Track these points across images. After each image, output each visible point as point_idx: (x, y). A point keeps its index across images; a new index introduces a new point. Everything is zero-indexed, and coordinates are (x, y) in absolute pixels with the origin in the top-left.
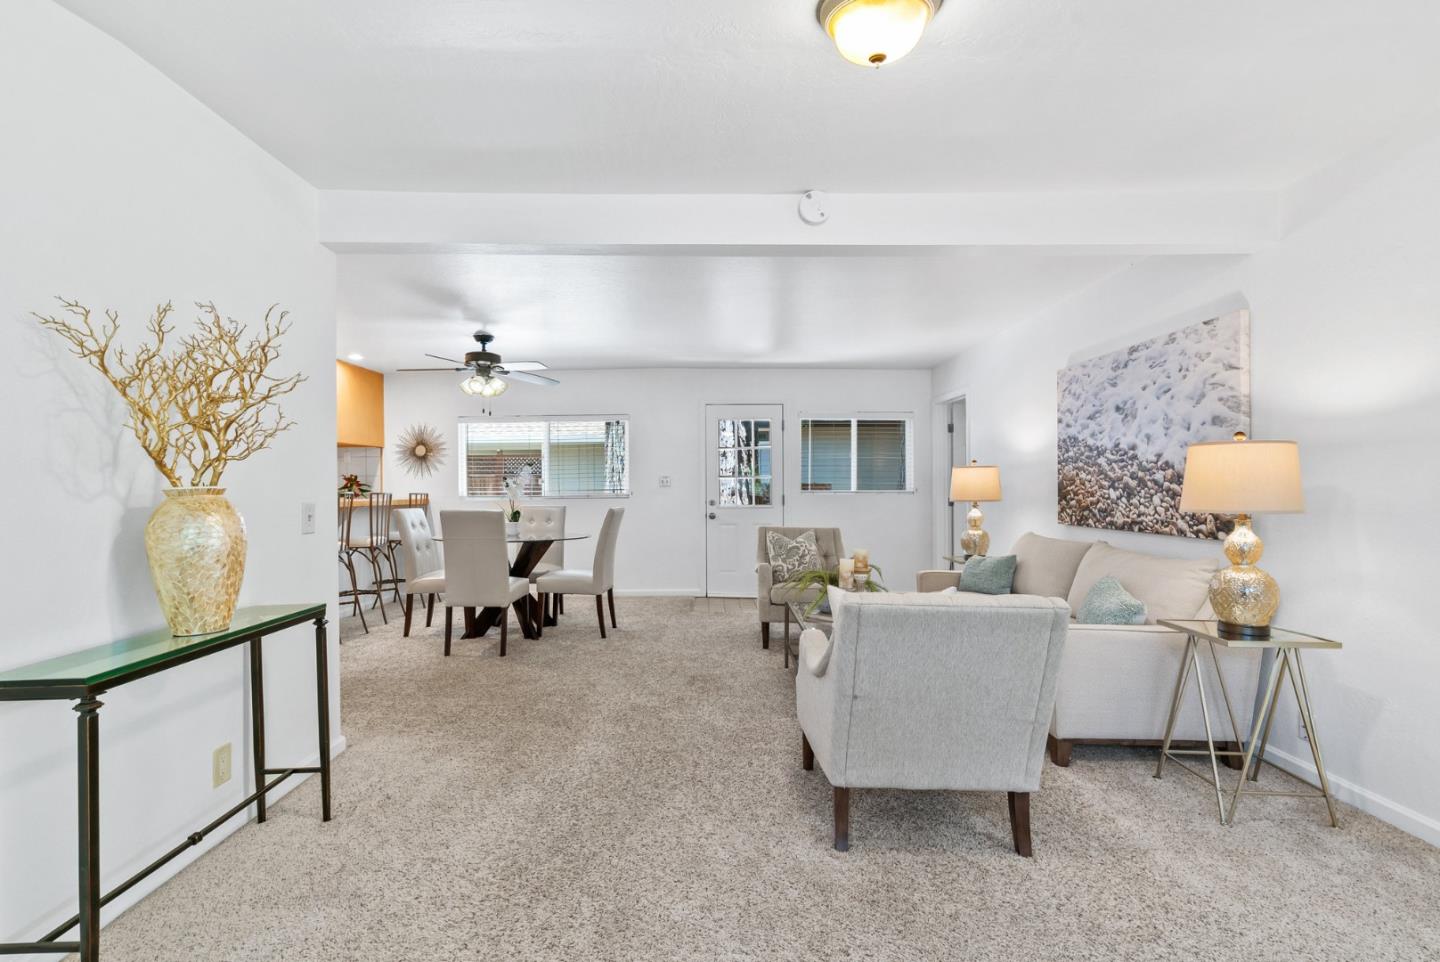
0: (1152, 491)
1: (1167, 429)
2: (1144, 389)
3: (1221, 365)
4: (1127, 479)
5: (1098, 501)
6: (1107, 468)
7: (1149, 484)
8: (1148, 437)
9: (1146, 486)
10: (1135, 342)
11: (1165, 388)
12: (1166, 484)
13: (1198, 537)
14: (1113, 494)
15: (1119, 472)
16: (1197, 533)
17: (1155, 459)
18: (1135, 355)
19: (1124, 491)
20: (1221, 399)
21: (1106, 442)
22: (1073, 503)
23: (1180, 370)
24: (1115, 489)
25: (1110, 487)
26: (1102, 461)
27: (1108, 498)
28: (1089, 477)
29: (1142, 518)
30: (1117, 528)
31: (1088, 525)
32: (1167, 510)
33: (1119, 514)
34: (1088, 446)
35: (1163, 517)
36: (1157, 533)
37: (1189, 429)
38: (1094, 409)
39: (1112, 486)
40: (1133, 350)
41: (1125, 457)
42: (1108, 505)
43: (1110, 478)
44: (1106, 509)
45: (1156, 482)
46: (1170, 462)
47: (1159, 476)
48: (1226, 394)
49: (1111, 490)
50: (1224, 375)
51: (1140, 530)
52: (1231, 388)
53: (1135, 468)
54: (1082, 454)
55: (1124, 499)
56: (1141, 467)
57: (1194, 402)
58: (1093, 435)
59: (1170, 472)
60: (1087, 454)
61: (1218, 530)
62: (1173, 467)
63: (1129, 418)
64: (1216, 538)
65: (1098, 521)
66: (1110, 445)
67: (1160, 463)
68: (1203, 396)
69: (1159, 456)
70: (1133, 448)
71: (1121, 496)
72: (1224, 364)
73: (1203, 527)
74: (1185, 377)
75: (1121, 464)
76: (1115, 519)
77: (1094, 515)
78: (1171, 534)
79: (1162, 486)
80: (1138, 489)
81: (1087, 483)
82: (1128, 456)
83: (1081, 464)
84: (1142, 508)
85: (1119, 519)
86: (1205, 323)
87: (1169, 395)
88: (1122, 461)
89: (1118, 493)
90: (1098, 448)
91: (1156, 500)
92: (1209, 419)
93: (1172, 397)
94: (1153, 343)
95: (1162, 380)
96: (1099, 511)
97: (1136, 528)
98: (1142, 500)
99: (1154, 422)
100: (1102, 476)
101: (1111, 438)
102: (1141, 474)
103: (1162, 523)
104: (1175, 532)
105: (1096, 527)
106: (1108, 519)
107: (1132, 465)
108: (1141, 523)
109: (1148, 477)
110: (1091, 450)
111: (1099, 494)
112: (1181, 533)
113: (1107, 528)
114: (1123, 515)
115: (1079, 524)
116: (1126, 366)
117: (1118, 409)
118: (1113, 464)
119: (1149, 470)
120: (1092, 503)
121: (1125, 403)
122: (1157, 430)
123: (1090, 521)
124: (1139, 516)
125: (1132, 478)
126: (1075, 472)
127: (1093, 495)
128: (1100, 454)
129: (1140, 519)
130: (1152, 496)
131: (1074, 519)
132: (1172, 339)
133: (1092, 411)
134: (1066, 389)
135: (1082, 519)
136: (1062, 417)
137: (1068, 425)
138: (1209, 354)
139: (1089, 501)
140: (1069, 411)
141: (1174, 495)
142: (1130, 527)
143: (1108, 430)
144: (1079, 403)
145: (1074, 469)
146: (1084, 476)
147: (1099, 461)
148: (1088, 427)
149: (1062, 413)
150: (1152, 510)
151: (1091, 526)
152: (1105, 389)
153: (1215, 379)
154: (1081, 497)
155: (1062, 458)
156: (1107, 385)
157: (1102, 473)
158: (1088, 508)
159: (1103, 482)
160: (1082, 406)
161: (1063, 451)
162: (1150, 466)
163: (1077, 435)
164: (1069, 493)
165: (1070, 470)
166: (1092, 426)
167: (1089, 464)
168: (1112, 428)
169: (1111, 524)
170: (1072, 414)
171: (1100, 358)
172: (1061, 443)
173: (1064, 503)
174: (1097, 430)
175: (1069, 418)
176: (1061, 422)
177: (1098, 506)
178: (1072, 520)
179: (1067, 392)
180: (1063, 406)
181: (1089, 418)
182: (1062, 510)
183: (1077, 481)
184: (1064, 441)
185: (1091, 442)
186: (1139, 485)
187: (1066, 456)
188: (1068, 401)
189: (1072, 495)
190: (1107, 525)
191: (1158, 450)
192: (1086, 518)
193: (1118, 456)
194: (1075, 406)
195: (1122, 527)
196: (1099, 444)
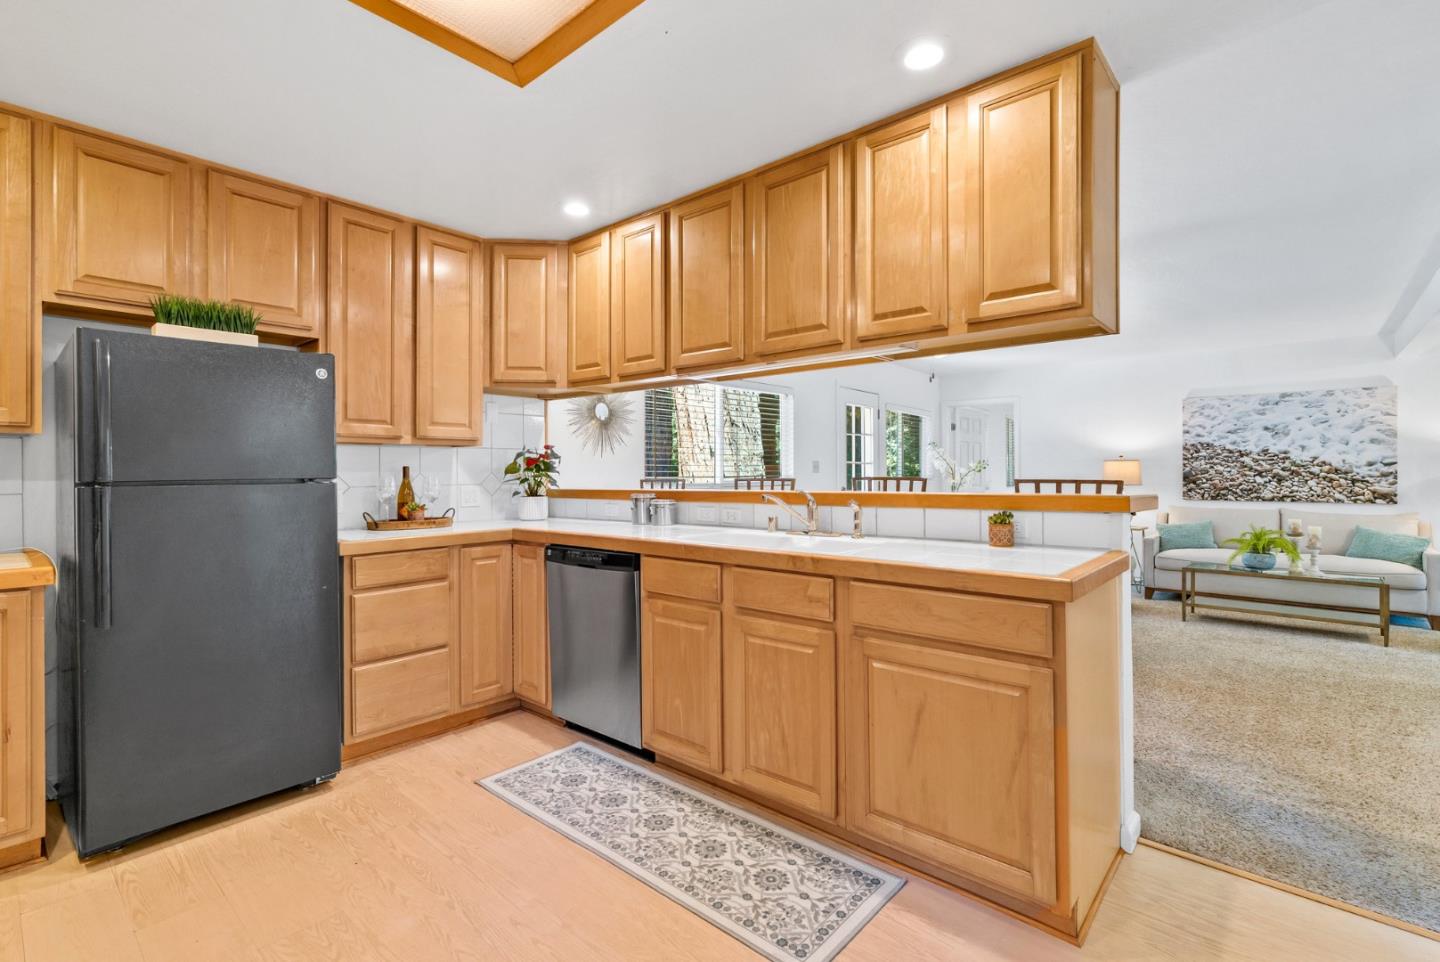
0: (1307, 478)
1: (1325, 443)
2: (1299, 419)
3: (1379, 413)
4: (1277, 471)
5: (1241, 484)
6: (1252, 464)
7: (1304, 474)
8: (1303, 448)
9: (1301, 475)
10: (1288, 390)
11: (1323, 420)
12: (1323, 474)
14: (1259, 479)
15: (1268, 467)
16: (1354, 501)
17: (1311, 460)
18: (1287, 398)
19: (1273, 478)
20: (1379, 430)
21: (1250, 447)
22: (1206, 485)
23: (1339, 412)
24: (1262, 477)
25: (1255, 476)
26: (1246, 460)
27: (1255, 482)
28: (1229, 469)
29: (1295, 493)
30: (1264, 500)
31: (1226, 500)
32: (1324, 488)
33: (1266, 492)
34: (1228, 450)
35: (1319, 492)
36: (1312, 501)
37: (1347, 444)
38: (1236, 427)
39: (1260, 474)
40: (1283, 396)
41: (1276, 458)
42: (1254, 486)
43: (1256, 470)
44: (1250, 490)
45: (1311, 473)
46: (1327, 461)
47: (1316, 470)
48: (1383, 427)
49: (1258, 477)
50: (1380, 417)
51: (1293, 501)
52: (1389, 425)
53: (1287, 464)
54: (1219, 454)
55: (1273, 483)
56: (1294, 463)
57: (1352, 430)
58: (1234, 443)
59: (1326, 468)
60: (1226, 454)
61: (1375, 498)
62: (1330, 465)
63: (1280, 435)
64: (1372, 502)
65: (1240, 496)
66: (1256, 450)
67: (1315, 463)
68: (1361, 427)
69: (1316, 458)
70: (1285, 453)
71: (1270, 481)
72: (1382, 413)
73: (1361, 497)
74: (1343, 416)
75: (1271, 462)
76: (1262, 495)
77: (1236, 493)
78: (1327, 502)
79: (1318, 475)
80: (1291, 477)
81: (1225, 473)
82: (1273, 459)
83: (1217, 461)
84: (1295, 488)
85: (1267, 495)
86: (1365, 389)
87: (1326, 424)
89: (1266, 479)
90: (1240, 451)
91: (1312, 483)
92: (1368, 440)
93: (1330, 426)
94: (1310, 394)
95: (1320, 415)
96: (1241, 490)
97: (1289, 500)
98: (1295, 483)
99: (1310, 438)
100: (1245, 469)
101: (1257, 446)
102: (1293, 468)
103: (1319, 496)
104: (1332, 500)
105: (1237, 500)
106: (1254, 495)
107: (1284, 463)
108: (1294, 496)
109: (1302, 470)
110: (1231, 452)
111: (1241, 479)
112: (1338, 501)
113: (1252, 501)
114: (1272, 492)
115: (1213, 498)
116: (1277, 403)
117: (1266, 429)
118: (1261, 462)
119: (1303, 466)
120: (1231, 486)
121: (1276, 426)
122: (1313, 443)
123: (1230, 497)
124: (1291, 492)
125: (1283, 469)
126: (1208, 466)
127: (1232, 480)
128: (1242, 456)
129: (1292, 494)
130: (1307, 481)
131: (1206, 496)
132: (1330, 393)
133: (1233, 428)
134: (1196, 412)
135: (1218, 495)
136: (1190, 429)
137: (1199, 436)
138: (1368, 406)
139: (1227, 484)
140: (1200, 426)
141: (1331, 480)
142: (1282, 499)
143: (1254, 441)
144: (1215, 422)
145: (1206, 464)
146: (1220, 468)
147: (1242, 459)
148: (1227, 438)
149: (1190, 427)
150: (1306, 489)
151: (1230, 500)
152: (1250, 415)
153: (1373, 419)
154: (1217, 482)
155: (1189, 456)
156: (1252, 413)
157: (1246, 466)
158: (1226, 488)
159: (1247, 473)
160: (1219, 424)
161: (1191, 452)
162: (1304, 464)
163: (1211, 442)
164: (1199, 479)
165: (1201, 464)
166: (1233, 437)
167: (1228, 461)
168: (1259, 440)
169: (1258, 498)
170: (1204, 428)
171: (1244, 396)
172: (1188, 447)
173: (1192, 485)
174: (1239, 440)
175: (1200, 431)
176: (1188, 432)
177: (1241, 487)
178: (1203, 496)
179: (1197, 414)
180: (1191, 423)
181: (1229, 432)
182: (1190, 490)
183: (1212, 472)
184: (1193, 445)
185: (1231, 447)
186: (1292, 474)
187: (1195, 455)
188: (1199, 420)
189: (1204, 481)
190: (1252, 499)
191: (1313, 455)
192: (1224, 495)
193: (1266, 457)
194: (1208, 423)
195: (1272, 499)
196: (1242, 449)
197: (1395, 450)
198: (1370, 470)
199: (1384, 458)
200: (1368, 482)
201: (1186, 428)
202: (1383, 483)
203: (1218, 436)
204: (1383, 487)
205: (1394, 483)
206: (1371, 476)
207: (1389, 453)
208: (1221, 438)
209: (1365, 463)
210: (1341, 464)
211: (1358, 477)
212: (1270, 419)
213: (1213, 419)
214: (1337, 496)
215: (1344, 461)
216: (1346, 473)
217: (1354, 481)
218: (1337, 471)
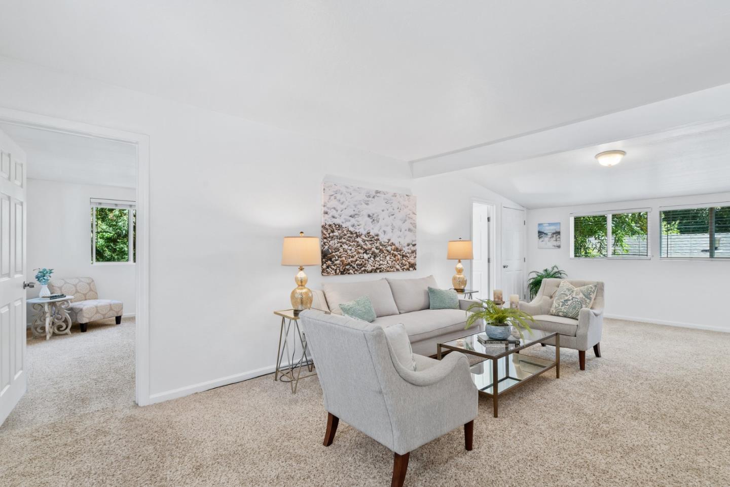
0: (386, 255)
1: (393, 230)
2: (383, 211)
3: (411, 212)
4: (374, 249)
5: (357, 260)
6: (362, 243)
7: (385, 251)
8: (385, 232)
9: (383, 252)
10: (379, 189)
11: (392, 214)
12: (392, 252)
13: (403, 270)
14: (366, 256)
15: (369, 246)
16: (403, 269)
17: (387, 241)
18: (378, 195)
19: (372, 255)
20: (411, 223)
21: (361, 230)
22: (338, 262)
24: (367, 254)
25: (364, 253)
26: (359, 239)
27: (363, 258)
28: (350, 248)
29: (381, 266)
30: (368, 272)
31: (349, 274)
32: (392, 262)
33: (369, 265)
34: (350, 231)
35: (391, 265)
36: (388, 271)
37: (401, 231)
38: (355, 213)
39: (365, 252)
40: (377, 192)
41: (373, 239)
42: (363, 262)
43: (364, 249)
44: (361, 264)
45: (388, 251)
47: (389, 248)
48: (412, 221)
49: (365, 254)
50: (411, 215)
51: (380, 271)
52: (414, 220)
53: (378, 244)
54: (345, 235)
55: (372, 259)
56: (381, 244)
58: (353, 226)
59: (393, 247)
60: (349, 235)
61: (410, 267)
62: (395, 245)
63: (375, 222)
64: (409, 270)
65: (356, 270)
66: (364, 233)
67: (389, 243)
68: (406, 220)
69: (389, 240)
70: (377, 235)
71: (371, 257)
73: (405, 267)
74: (399, 212)
75: (371, 242)
76: (367, 268)
77: (354, 268)
78: (394, 271)
79: (390, 252)
80: (380, 254)
81: (348, 251)
82: (374, 239)
83: (344, 241)
84: (381, 262)
85: (369, 268)
86: (407, 195)
87: (393, 216)
88: (371, 241)
89: (369, 256)
90: (356, 233)
91: (388, 258)
92: (408, 229)
93: (395, 218)
94: (387, 193)
95: (390, 210)
96: (357, 265)
97: (379, 271)
98: (381, 259)
99: (387, 226)
100: (359, 247)
101: (365, 229)
102: (381, 247)
103: (390, 267)
105: (355, 273)
106: (363, 269)
107: (376, 243)
108: (381, 268)
109: (384, 249)
110: (352, 233)
111: (357, 256)
112: (398, 270)
113: (362, 273)
114: (372, 266)
115: (342, 273)
116: (374, 197)
117: (369, 216)
118: (366, 242)
119: (385, 246)
120: (352, 262)
121: (373, 215)
122: (388, 229)
123: (351, 271)
124: (380, 265)
125: (376, 248)
126: (339, 245)
127: (353, 257)
128: (357, 236)
129: (380, 267)
130: (386, 256)
131: (338, 271)
132: (395, 195)
133: (352, 213)
134: (332, 195)
135: (344, 270)
136: (329, 211)
137: (333, 217)
138: (408, 207)
139: (349, 260)
140: (334, 208)
141: (395, 256)
142: (375, 271)
143: (363, 226)
144: (343, 207)
145: (338, 242)
146: (345, 247)
147: (357, 240)
148: (350, 221)
149: (328, 208)
150: (386, 263)
151: (351, 274)
152: (361, 204)
153: (409, 216)
154: (344, 258)
155: (328, 235)
156: (362, 202)
157: (359, 246)
158: (349, 264)
159: (360, 251)
160: (346, 209)
161: (329, 231)
162: (385, 244)
163: (341, 224)
164: (334, 256)
165: (334, 243)
166: (353, 221)
167: (349, 241)
168: (365, 225)
169: (365, 271)
170: (337, 211)
171: (358, 188)
172: (327, 227)
173: (329, 262)
174: (356, 223)
175: (333, 213)
176: (326, 213)
177: (356, 263)
178: (336, 272)
179: (333, 197)
180: (329, 205)
181: (351, 216)
182: (328, 267)
183: (341, 250)
184: (330, 225)
185: (351, 229)
186: (380, 252)
187: (331, 234)
188: (333, 203)
189: (337, 258)
190: (361, 273)
191: (388, 238)
192: (348, 270)
193: (369, 239)
194: (340, 207)
195: (371, 272)
196: (357, 231)
197: (416, 237)
198: (408, 249)
199: (413, 241)
200: (407, 256)
201: (326, 209)
202: (412, 257)
203: (345, 219)
204: (411, 260)
205: (415, 257)
206: (408, 253)
207: (414, 239)
208: (347, 221)
209: (406, 244)
210: (399, 245)
211: (404, 254)
212: (372, 208)
213: (342, 203)
214: (398, 267)
215: (400, 242)
216: (400, 251)
217: (403, 256)
218: (397, 249)
